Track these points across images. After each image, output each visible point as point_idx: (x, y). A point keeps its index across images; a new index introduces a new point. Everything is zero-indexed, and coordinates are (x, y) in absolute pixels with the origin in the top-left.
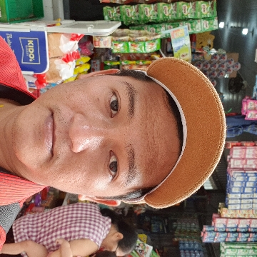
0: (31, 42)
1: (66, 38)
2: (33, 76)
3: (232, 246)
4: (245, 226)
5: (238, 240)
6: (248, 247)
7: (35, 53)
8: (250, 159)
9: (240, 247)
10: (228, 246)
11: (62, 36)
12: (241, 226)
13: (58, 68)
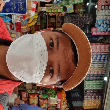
0: (21, 4)
1: (33, 3)
2: (22, 15)
3: (88, 81)
4: (92, 74)
5: (90, 79)
6: (94, 82)
7: (23, 7)
8: (94, 49)
9: (91, 81)
10: (87, 81)
11: (32, 2)
12: (91, 74)
13: (30, 13)
